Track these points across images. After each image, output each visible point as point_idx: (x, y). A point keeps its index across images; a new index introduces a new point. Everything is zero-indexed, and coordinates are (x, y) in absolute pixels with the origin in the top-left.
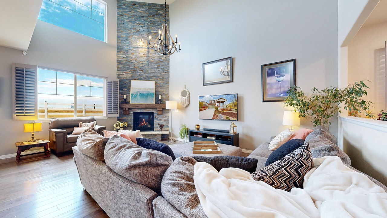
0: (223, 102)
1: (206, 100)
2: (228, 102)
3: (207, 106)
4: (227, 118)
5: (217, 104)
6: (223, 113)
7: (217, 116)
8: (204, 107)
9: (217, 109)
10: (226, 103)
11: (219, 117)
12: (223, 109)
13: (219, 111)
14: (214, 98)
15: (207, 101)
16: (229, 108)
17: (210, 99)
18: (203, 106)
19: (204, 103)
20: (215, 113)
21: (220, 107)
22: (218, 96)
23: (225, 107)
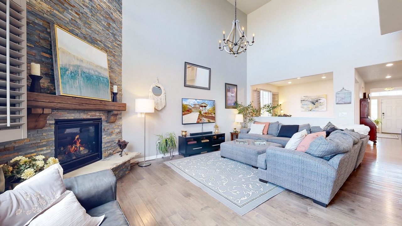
0: (206, 106)
1: (190, 103)
2: (209, 107)
3: (191, 109)
4: (208, 120)
5: (201, 108)
6: (206, 117)
7: (201, 120)
8: (189, 111)
9: (200, 112)
10: (208, 108)
11: (202, 120)
12: (206, 113)
13: (202, 115)
14: (198, 102)
15: (192, 104)
16: (210, 112)
17: (194, 102)
18: (187, 109)
19: (188, 107)
20: (199, 117)
21: (204, 111)
22: (201, 101)
23: (207, 111)
